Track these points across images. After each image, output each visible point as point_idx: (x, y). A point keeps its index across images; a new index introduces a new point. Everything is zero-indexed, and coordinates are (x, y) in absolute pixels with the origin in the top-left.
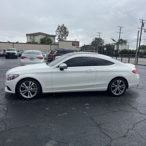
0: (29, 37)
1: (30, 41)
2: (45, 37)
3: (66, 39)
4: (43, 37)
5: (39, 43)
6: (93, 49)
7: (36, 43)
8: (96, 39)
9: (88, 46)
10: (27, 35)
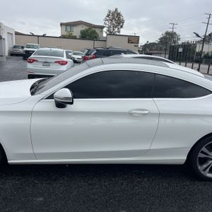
0: (64, 27)
1: (65, 33)
2: (87, 28)
3: (119, 32)
4: (84, 28)
5: (78, 37)
6: (161, 49)
7: (75, 38)
8: (167, 33)
9: (153, 44)
10: (61, 24)
